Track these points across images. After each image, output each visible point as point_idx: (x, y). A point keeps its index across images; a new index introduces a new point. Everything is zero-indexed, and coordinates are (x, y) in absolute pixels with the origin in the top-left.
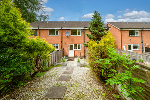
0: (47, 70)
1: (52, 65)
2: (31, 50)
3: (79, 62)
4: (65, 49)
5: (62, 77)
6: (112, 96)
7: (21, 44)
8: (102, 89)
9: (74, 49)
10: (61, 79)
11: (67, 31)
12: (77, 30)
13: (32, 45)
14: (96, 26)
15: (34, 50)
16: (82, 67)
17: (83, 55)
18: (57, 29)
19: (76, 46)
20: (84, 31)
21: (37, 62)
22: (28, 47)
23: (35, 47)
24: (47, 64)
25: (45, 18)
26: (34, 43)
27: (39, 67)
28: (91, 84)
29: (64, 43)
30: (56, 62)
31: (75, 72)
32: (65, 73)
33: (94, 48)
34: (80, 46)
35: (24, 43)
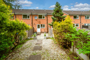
0: (23, 43)
1: (26, 39)
2: (12, 29)
3: (45, 36)
4: (34, 28)
5: (35, 47)
6: (73, 58)
7: (2, 25)
8: (65, 54)
9: (40, 28)
10: (35, 49)
11: (35, 16)
12: (42, 15)
13: (12, 25)
14: (57, 12)
15: (15, 29)
16: (47, 39)
17: (46, 31)
18: (28, 14)
19: (42, 25)
20: (47, 16)
21: (16, 38)
22: (8, 27)
23: (15, 27)
24: (23, 38)
25: (19, 7)
26: (14, 24)
27: (17, 42)
28: (57, 51)
29: (33, 24)
30: (29, 37)
31: (44, 43)
32: (37, 44)
33: (59, 27)
34: (44, 25)
35: (5, 23)
